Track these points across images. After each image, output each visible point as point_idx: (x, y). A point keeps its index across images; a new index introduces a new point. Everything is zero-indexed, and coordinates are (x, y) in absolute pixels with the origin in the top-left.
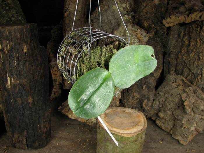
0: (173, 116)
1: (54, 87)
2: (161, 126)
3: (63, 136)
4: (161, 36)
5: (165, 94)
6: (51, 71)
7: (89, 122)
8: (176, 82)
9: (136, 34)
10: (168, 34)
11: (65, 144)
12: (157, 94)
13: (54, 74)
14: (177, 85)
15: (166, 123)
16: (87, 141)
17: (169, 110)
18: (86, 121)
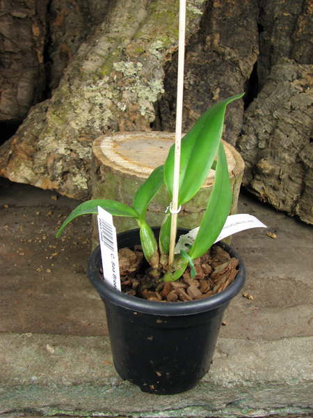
0: (299, 165)
2: (266, 198)
5: (271, 114)
7: (68, 189)
8: (299, 77)
12: (249, 118)
14: (302, 86)
15: (281, 186)
16: (63, 240)
17: (288, 150)
18: (57, 188)
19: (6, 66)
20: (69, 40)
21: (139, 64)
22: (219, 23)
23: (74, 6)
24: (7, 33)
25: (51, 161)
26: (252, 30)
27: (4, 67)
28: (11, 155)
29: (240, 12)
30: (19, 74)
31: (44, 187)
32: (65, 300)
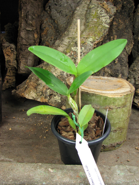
1: (7, 74)
3: (18, 121)
4: (128, 11)
6: (4, 51)
7: (52, 102)
9: (102, 5)
10: (134, 12)
11: (20, 129)
12: (131, 72)
13: (7, 54)
16: (50, 125)
18: (47, 101)
19: (23, 50)
20: (49, 40)
21: (83, 48)
22: (116, 31)
23: (52, 26)
24: (24, 36)
25: (45, 89)
26: (130, 34)
27: (22, 51)
28: (26, 87)
29: (125, 27)
30: (28, 54)
31: (41, 101)
32: (53, 150)
